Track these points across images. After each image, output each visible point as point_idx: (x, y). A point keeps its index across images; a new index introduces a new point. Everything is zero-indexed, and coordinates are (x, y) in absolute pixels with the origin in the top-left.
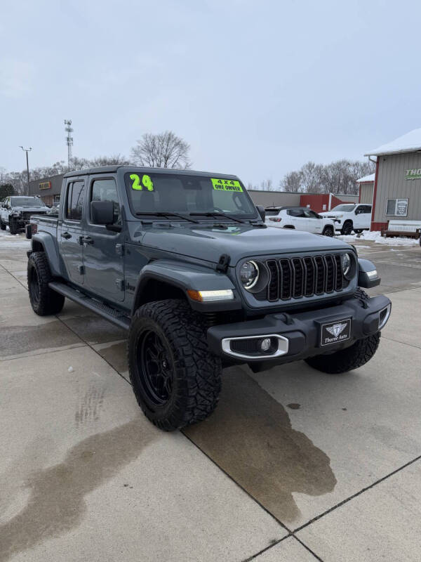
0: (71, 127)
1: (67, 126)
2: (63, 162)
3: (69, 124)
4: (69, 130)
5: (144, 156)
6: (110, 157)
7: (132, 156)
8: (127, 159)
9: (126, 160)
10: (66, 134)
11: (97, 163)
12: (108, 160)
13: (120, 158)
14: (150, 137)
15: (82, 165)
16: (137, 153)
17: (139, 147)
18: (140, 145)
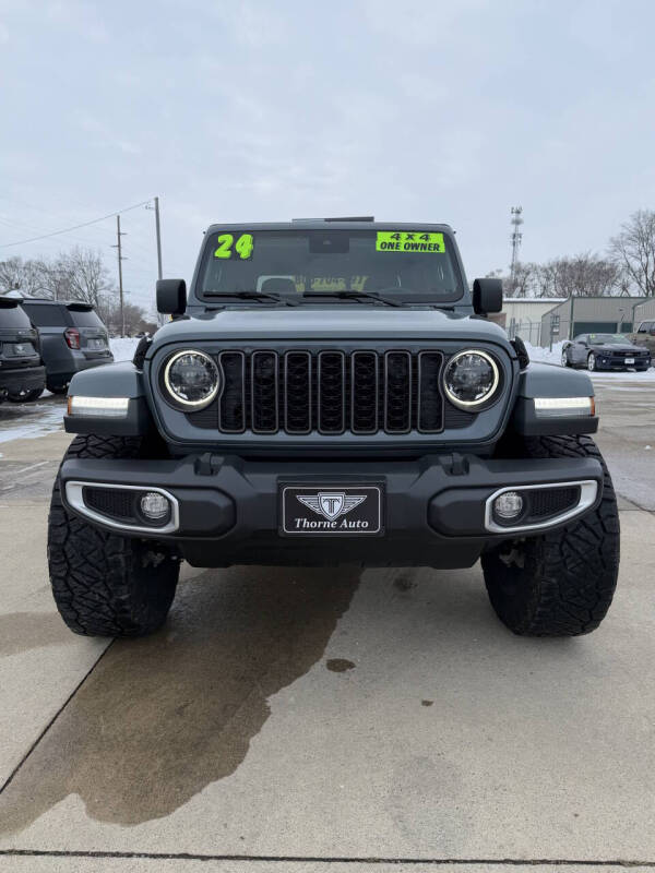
0: (521, 216)
1: (514, 216)
2: (500, 271)
3: (518, 212)
4: (517, 222)
5: (632, 248)
6: (573, 257)
7: (608, 252)
8: (602, 256)
9: (600, 260)
10: (512, 229)
11: (551, 268)
12: (569, 261)
13: (590, 257)
14: (644, 217)
15: (528, 274)
16: (617, 245)
17: (623, 234)
18: (625, 231)
